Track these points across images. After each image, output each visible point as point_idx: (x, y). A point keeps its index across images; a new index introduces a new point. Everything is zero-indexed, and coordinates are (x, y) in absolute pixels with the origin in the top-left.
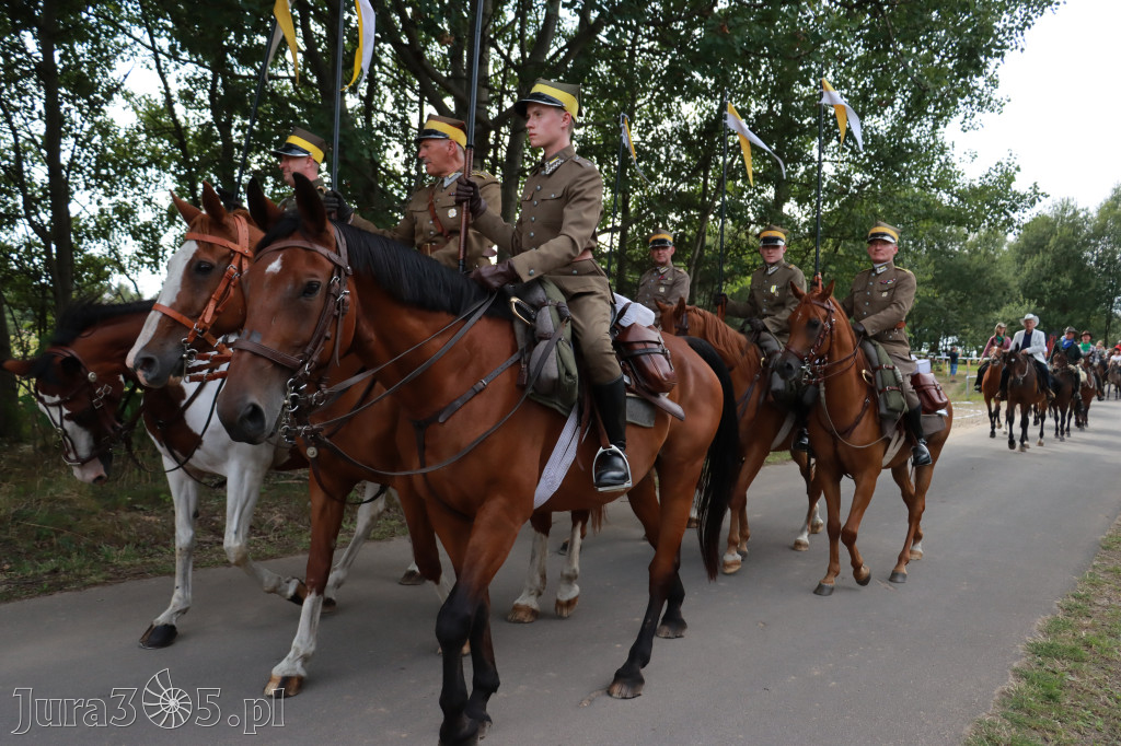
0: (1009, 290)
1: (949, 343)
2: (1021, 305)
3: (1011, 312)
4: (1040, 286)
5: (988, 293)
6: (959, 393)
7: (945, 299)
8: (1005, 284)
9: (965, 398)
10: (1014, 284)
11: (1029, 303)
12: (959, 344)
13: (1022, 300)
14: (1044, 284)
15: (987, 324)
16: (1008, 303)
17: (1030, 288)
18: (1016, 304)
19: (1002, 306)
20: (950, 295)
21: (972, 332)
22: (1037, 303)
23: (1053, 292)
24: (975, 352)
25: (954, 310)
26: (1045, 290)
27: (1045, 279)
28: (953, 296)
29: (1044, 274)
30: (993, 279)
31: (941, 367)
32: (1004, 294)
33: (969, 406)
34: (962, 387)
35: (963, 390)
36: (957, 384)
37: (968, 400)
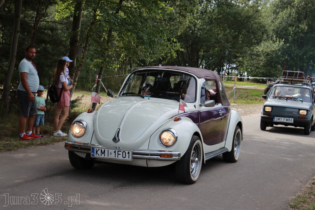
0: (266, 31)
2: (274, 42)
3: (267, 47)
4: (287, 30)
5: (253, 33)
6: (229, 99)
7: (224, 35)
8: (264, 27)
9: (233, 101)
10: (271, 29)
11: (279, 42)
13: (274, 39)
14: (290, 28)
16: (265, 40)
17: (281, 31)
18: (271, 42)
19: (261, 41)
20: (227, 32)
22: (284, 41)
23: (295, 34)
25: (229, 43)
26: (290, 33)
27: (290, 25)
28: (228, 33)
29: (289, 22)
30: (256, 23)
32: (263, 33)
34: (232, 94)
35: (232, 96)
36: (228, 92)
37: (234, 103)
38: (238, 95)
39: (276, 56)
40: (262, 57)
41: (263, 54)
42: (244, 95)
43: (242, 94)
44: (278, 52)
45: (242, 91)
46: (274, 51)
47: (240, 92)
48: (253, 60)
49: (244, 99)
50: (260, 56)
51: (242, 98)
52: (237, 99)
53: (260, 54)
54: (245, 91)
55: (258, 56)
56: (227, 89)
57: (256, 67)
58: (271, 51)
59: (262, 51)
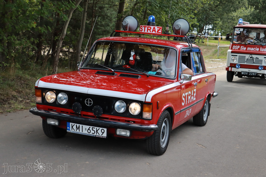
1: (207, 28)
2: (247, 9)
3: (241, 12)
6: (213, 55)
9: (217, 57)
11: (251, 8)
12: (212, 29)
13: (247, 6)
15: (229, 19)
18: (244, 8)
19: (237, 10)
21: (221, 23)
22: (255, 8)
23: (264, 2)
24: (220, 34)
25: (213, 11)
26: (260, 1)
31: (204, 41)
32: (239, 3)
33: (219, 61)
34: (215, 52)
35: (216, 53)
36: (213, 50)
37: (218, 58)
38: (220, 52)
39: (248, 20)
40: (236, 21)
41: (237, 18)
42: (225, 52)
43: (223, 52)
44: (249, 17)
45: (223, 49)
46: (246, 16)
47: (222, 50)
48: (228, 23)
49: (225, 56)
50: (235, 20)
51: (223, 54)
52: (219, 56)
53: (235, 18)
54: (225, 49)
55: (232, 19)
56: (211, 47)
57: (231, 29)
58: (244, 16)
59: (237, 16)
